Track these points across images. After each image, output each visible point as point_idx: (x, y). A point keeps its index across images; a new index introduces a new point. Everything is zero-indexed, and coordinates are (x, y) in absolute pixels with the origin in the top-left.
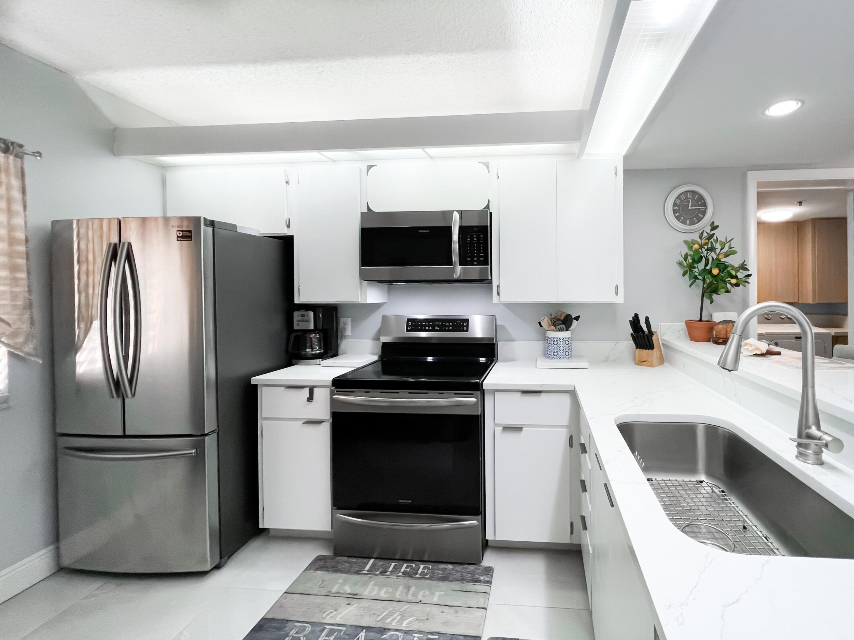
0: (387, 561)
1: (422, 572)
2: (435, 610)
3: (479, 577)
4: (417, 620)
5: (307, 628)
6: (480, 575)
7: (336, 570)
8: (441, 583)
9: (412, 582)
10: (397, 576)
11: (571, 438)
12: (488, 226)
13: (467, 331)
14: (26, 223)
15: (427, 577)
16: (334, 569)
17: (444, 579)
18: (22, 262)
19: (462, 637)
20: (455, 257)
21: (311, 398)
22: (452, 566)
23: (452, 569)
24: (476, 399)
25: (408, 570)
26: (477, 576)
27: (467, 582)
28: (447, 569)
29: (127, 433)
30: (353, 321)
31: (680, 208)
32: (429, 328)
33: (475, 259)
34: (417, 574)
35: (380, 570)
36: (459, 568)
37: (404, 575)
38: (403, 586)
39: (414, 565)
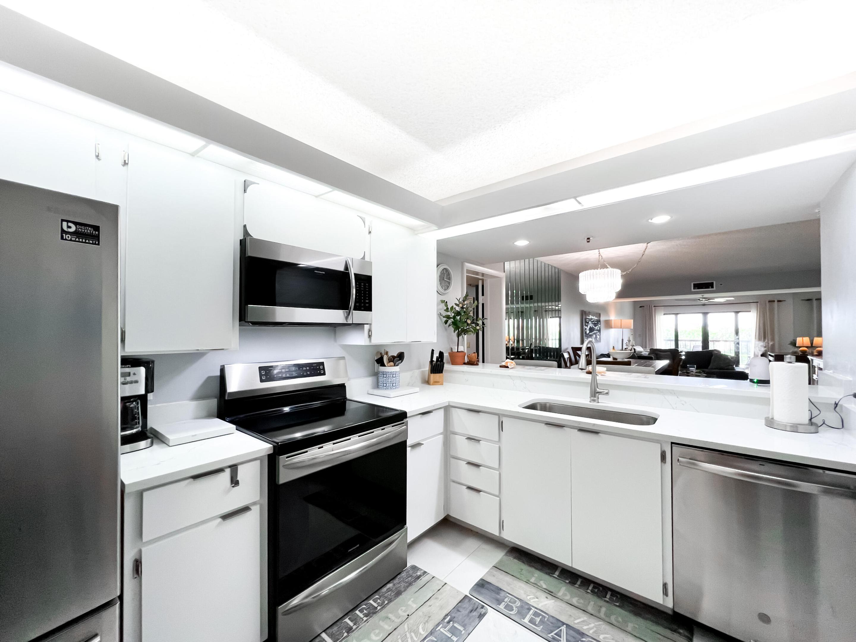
0: (338, 624)
1: (377, 604)
3: (416, 574)
8: (401, 597)
15: (386, 602)
17: (398, 593)
22: (391, 583)
23: (394, 585)
25: (365, 612)
26: (414, 575)
28: (390, 588)
34: (376, 608)
35: (344, 632)
36: (397, 580)
37: (369, 617)
38: (381, 622)
39: (364, 606)
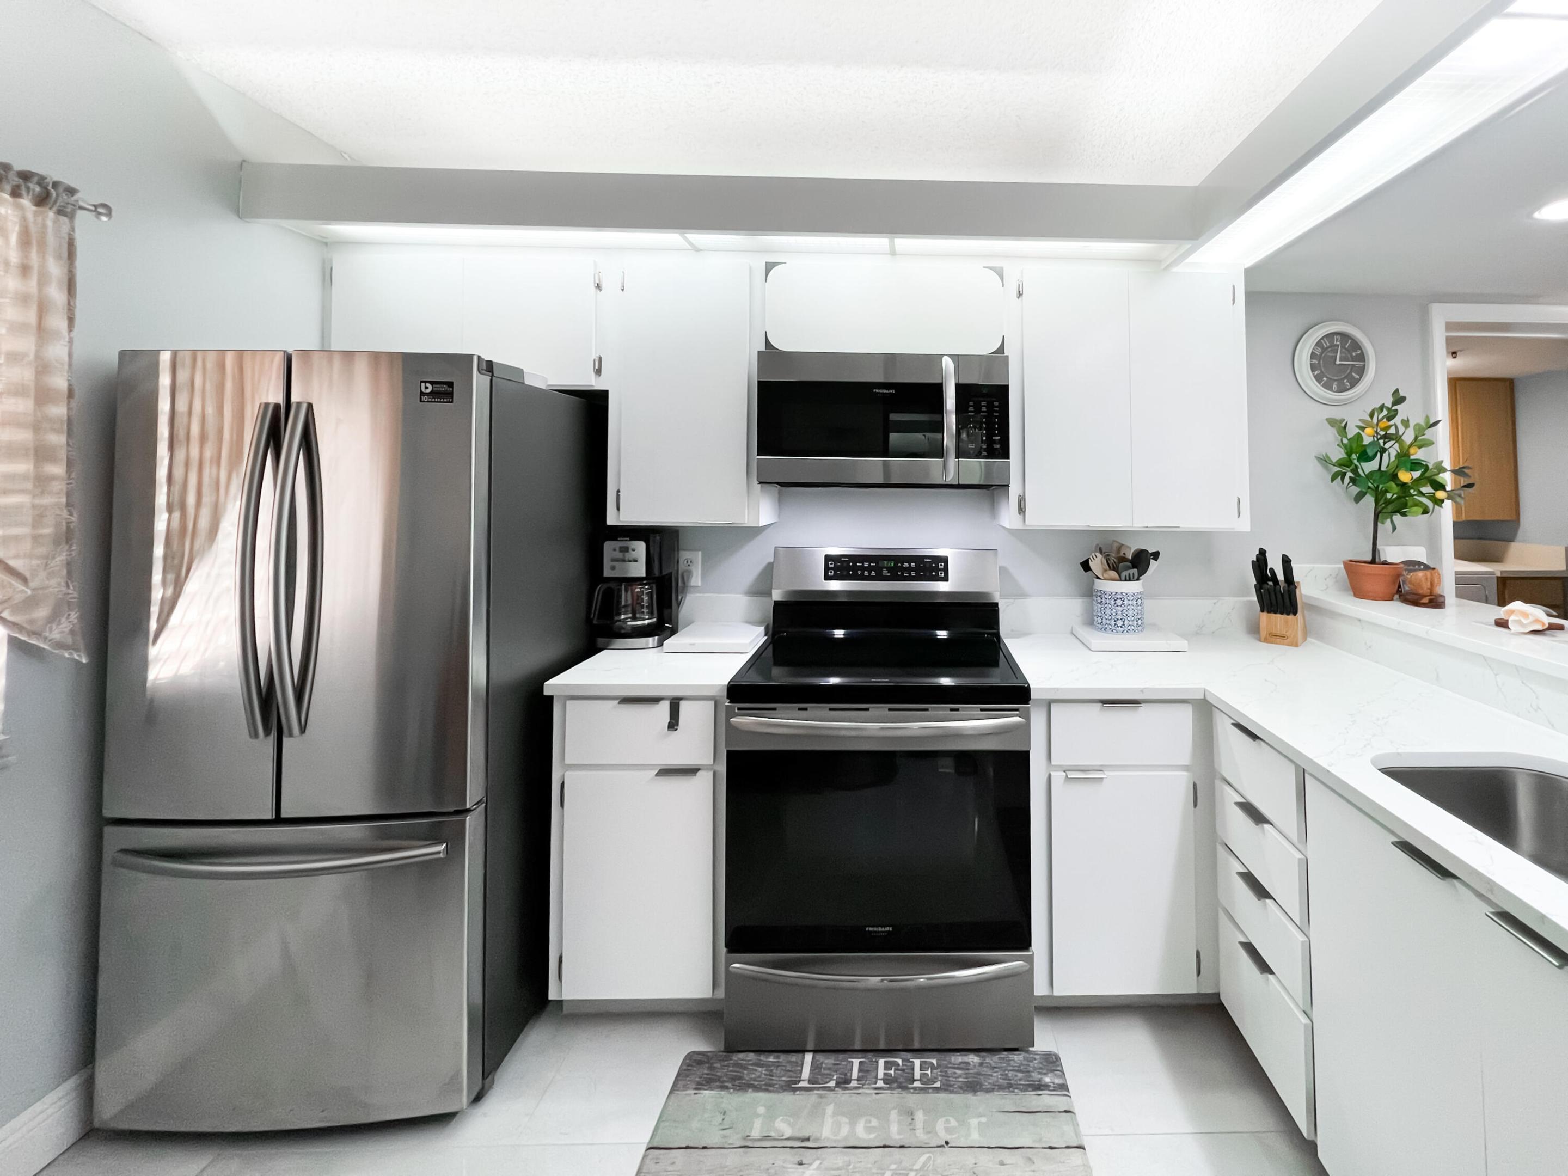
0: (841, 1056)
1: (922, 1075)
2: (985, 1160)
6: (1040, 1073)
8: (970, 1098)
9: (911, 1099)
10: (876, 1089)
11: (1195, 788)
12: (1008, 386)
13: (946, 579)
14: (70, 355)
15: (938, 1085)
16: (737, 1083)
17: (973, 1087)
18: (58, 439)
20: (950, 443)
21: (673, 724)
22: (978, 1056)
23: (981, 1064)
24: (1024, 720)
25: (892, 1072)
26: (1036, 1076)
27: (1022, 1090)
28: (968, 1063)
29: (284, 815)
31: (1321, 362)
34: (914, 1081)
35: (835, 1078)
36: (992, 1060)
37: (888, 1086)
38: (896, 1111)
39: (900, 1061)
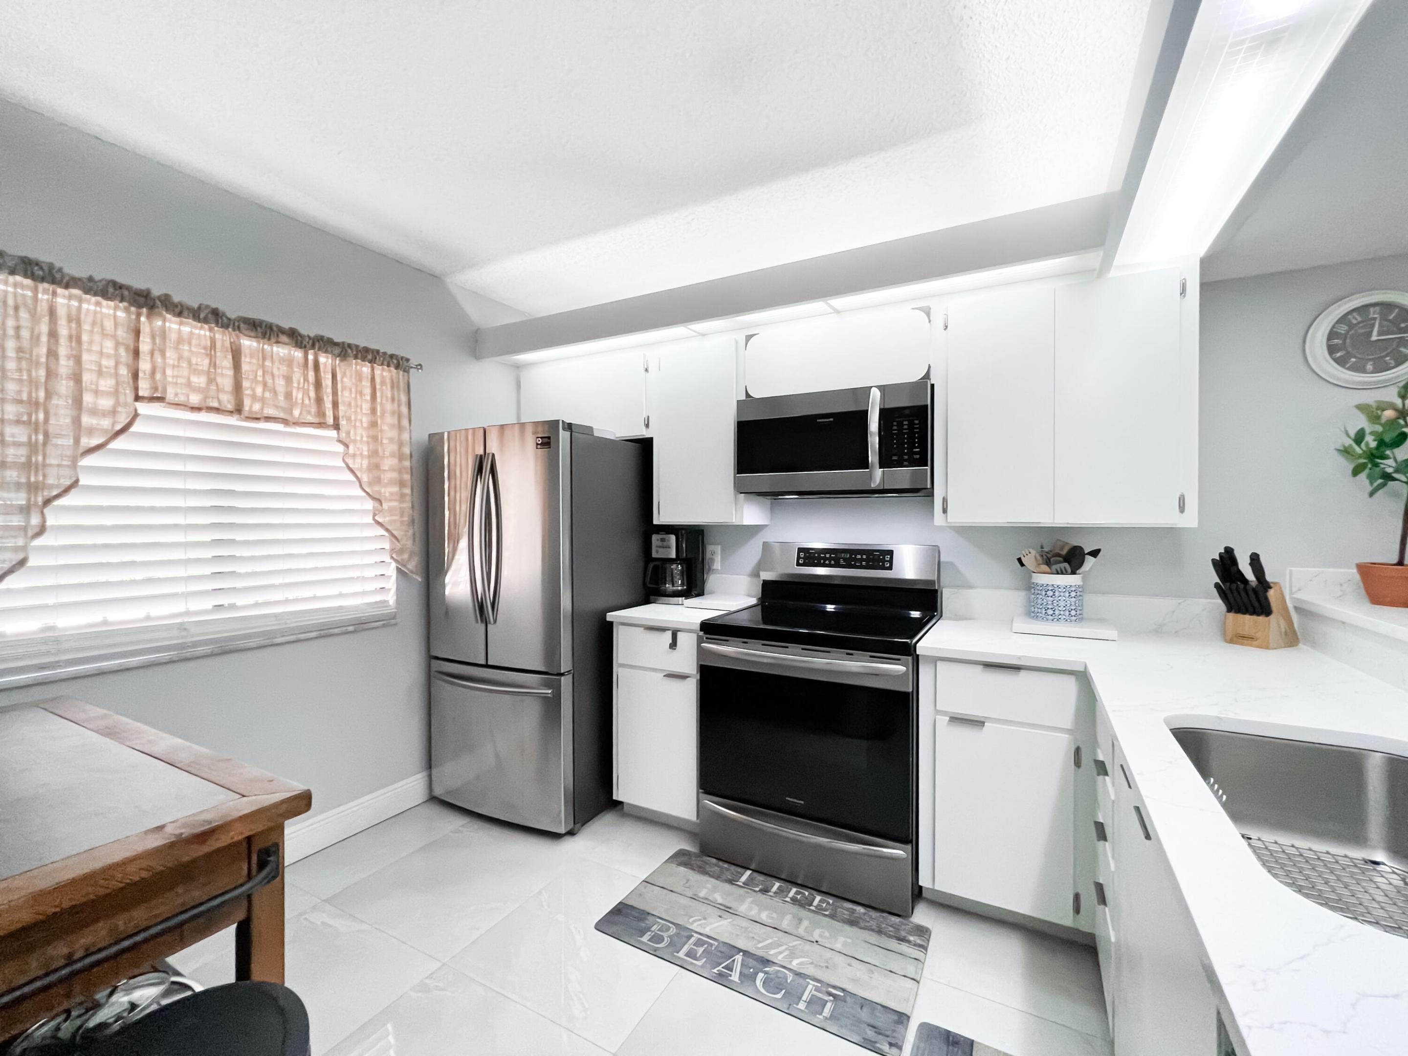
1: (818, 905)
2: (840, 960)
3: (906, 935)
4: (812, 963)
5: (672, 929)
6: (908, 933)
7: (702, 871)
9: (803, 913)
10: (783, 901)
11: (1078, 751)
12: (927, 405)
13: (890, 568)
15: (827, 913)
16: (700, 869)
17: (852, 923)
19: (879, 1007)
20: (873, 457)
21: (673, 645)
22: (863, 908)
24: (905, 668)
25: (799, 897)
26: (904, 934)
27: (888, 937)
29: (489, 662)
30: (723, 550)
31: (1348, 341)
32: (830, 562)
33: (906, 457)
34: (811, 905)
35: (760, 887)
37: (792, 902)
38: (791, 915)
39: (807, 893)
